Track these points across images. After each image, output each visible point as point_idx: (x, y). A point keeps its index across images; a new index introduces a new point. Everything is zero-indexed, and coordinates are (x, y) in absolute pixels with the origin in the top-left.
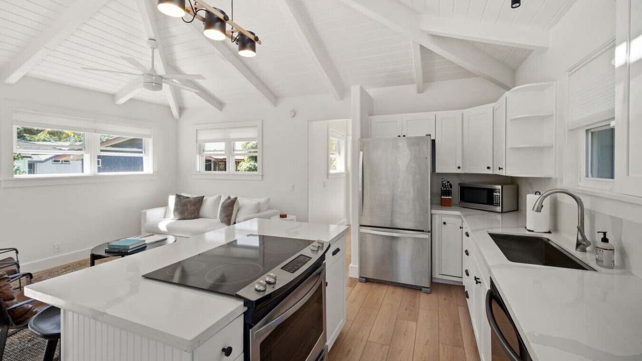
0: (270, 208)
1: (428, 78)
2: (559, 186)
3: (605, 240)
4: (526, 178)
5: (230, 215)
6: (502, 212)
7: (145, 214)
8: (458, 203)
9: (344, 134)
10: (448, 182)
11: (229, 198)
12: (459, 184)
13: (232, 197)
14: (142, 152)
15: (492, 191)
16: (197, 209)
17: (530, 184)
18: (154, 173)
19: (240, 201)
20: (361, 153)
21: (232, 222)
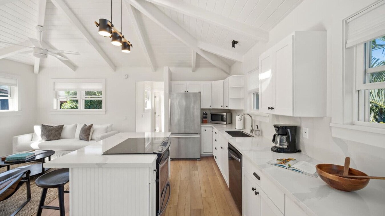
0: (112, 130)
1: (198, 65)
2: (245, 112)
3: (258, 128)
4: (235, 110)
5: (89, 134)
6: (227, 124)
7: (17, 139)
8: (209, 121)
9: (151, 88)
10: (206, 113)
11: (85, 125)
12: (210, 113)
13: (88, 125)
14: (7, 96)
15: (223, 116)
16: (59, 133)
17: (236, 112)
18: (19, 110)
19: (95, 127)
20: (170, 99)
21: (90, 139)
